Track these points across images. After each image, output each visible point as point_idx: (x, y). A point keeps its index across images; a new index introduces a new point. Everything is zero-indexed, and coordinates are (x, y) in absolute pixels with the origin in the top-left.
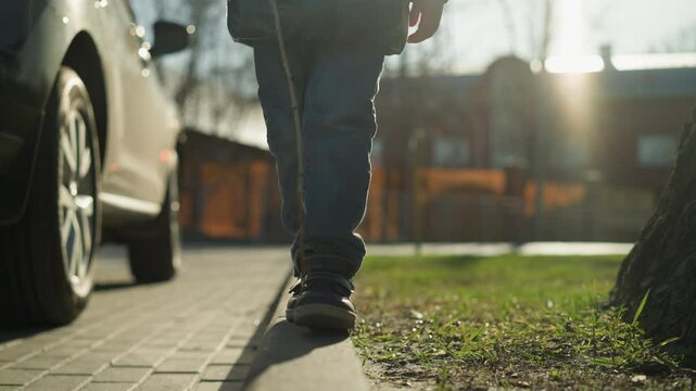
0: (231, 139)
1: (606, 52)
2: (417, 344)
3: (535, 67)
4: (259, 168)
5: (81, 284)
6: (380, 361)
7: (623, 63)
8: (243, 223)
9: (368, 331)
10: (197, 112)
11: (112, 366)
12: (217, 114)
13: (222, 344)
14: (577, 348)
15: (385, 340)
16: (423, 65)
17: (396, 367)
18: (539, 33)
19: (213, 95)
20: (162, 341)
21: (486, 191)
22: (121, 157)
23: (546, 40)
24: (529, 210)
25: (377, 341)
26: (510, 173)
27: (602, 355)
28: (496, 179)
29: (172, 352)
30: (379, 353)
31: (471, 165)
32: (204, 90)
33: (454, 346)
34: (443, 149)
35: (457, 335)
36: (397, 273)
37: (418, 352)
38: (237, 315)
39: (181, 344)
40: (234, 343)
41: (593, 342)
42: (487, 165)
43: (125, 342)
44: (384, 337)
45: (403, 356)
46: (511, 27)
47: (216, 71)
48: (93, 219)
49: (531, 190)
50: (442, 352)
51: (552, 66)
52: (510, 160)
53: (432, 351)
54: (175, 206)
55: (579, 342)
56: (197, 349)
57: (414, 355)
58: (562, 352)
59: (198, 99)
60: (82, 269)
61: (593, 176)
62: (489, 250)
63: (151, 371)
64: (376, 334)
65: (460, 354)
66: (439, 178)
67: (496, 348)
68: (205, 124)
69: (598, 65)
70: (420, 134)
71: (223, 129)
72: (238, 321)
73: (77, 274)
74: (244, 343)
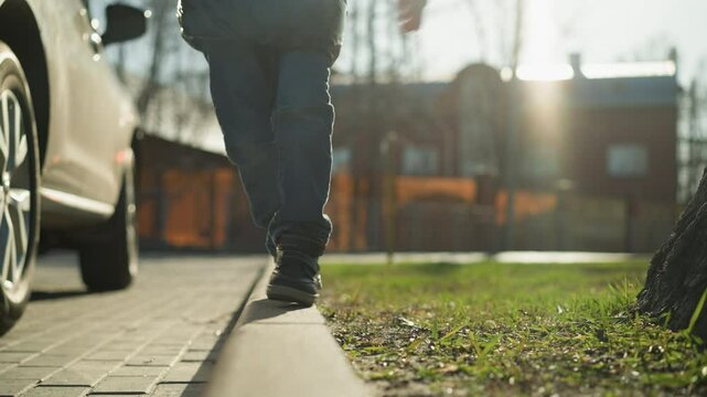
0: (195, 145)
1: (575, 60)
2: (415, 357)
3: (506, 75)
4: (224, 176)
5: (16, 289)
6: (374, 380)
7: (593, 71)
8: (207, 233)
9: (354, 341)
10: (159, 118)
11: (40, 385)
12: (181, 120)
13: (177, 358)
14: (621, 362)
15: (375, 353)
16: (391, 72)
17: (397, 387)
18: (510, 39)
19: (176, 101)
20: (105, 355)
21: (456, 199)
22: (66, 148)
23: (517, 47)
24: (500, 219)
25: (365, 354)
26: (481, 181)
27: (654, 370)
28: (466, 188)
29: (117, 368)
30: (371, 369)
31: (440, 173)
32: (167, 95)
33: (465, 359)
34: (412, 157)
35: (464, 346)
36: (373, 279)
37: (420, 367)
38: (196, 324)
39: (128, 359)
40: (192, 356)
41: (641, 355)
42: (456, 173)
43: (63, 355)
44: (374, 348)
45: (402, 372)
46: (481, 33)
47: (180, 77)
48: (30, 215)
49: (502, 199)
50: (453, 367)
51: (522, 75)
52: (480, 168)
53: (439, 367)
54: (131, 209)
55: (620, 355)
56: (146, 364)
57: (416, 371)
58: (604, 367)
59: (160, 104)
60: (17, 273)
61: (565, 184)
62: (462, 258)
63: (88, 390)
64: (363, 346)
65: (475, 370)
66: (408, 186)
67: (518, 361)
68: (168, 130)
69: (568, 73)
70: (392, 136)
71: (187, 136)
72: (199, 330)
73: (10, 278)
74: (203, 356)
